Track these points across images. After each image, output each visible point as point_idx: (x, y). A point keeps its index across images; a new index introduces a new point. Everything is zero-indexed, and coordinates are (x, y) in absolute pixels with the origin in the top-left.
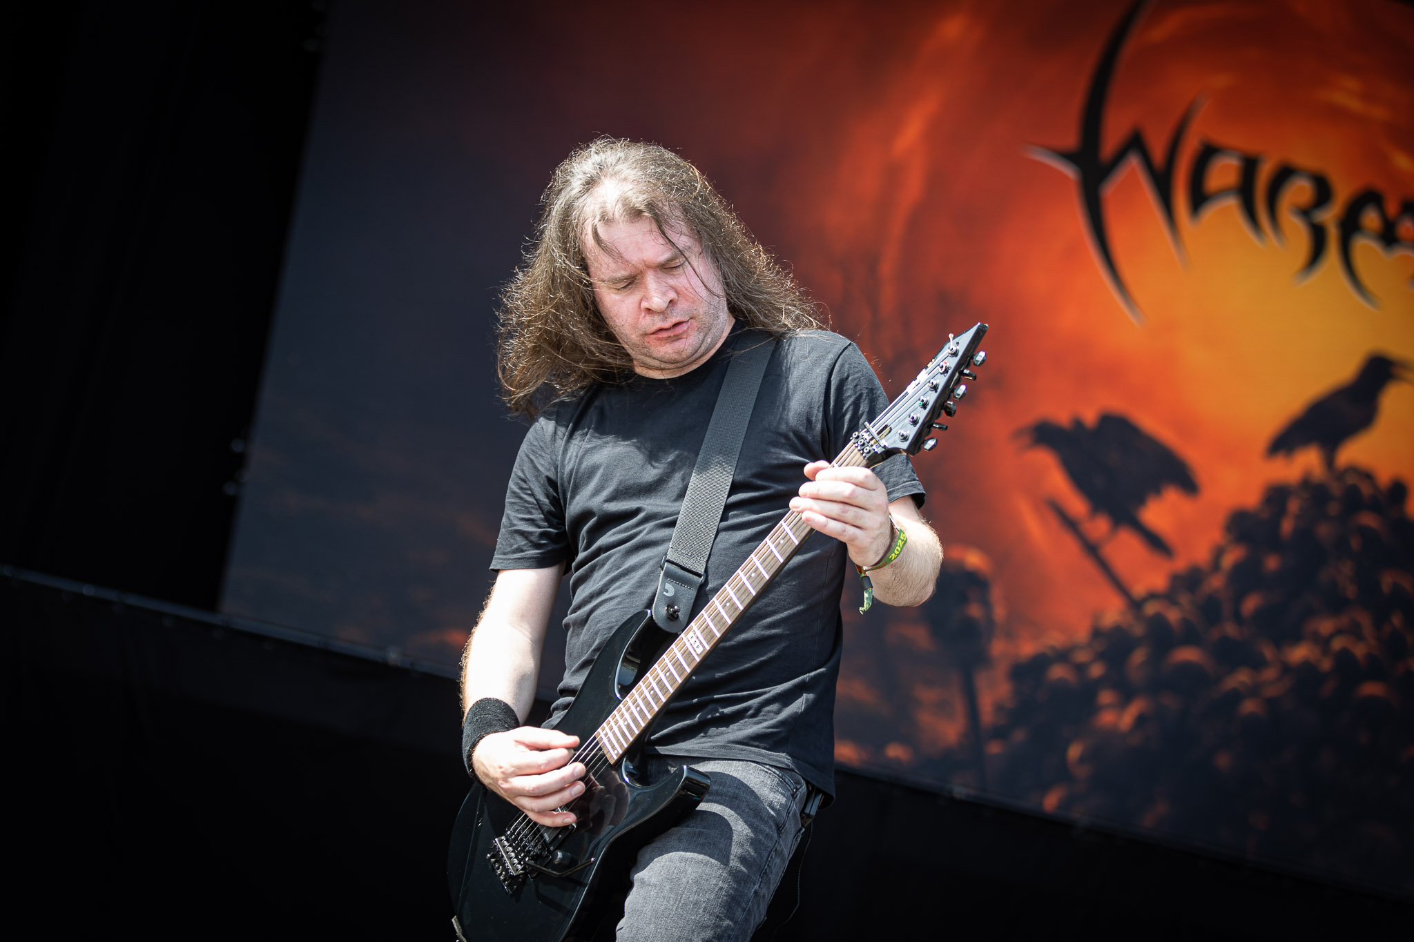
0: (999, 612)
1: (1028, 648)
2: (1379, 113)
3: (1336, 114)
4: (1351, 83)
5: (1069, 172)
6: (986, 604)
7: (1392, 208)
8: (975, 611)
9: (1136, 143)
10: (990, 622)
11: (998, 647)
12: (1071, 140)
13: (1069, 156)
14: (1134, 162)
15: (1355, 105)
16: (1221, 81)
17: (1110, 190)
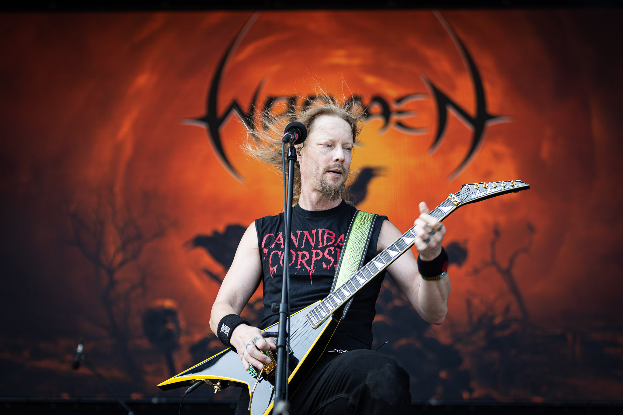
0: (183, 324)
1: (198, 337)
2: (356, 62)
3: (335, 68)
4: (341, 52)
5: (203, 126)
6: (176, 322)
7: (367, 101)
8: (171, 326)
9: (235, 105)
10: (178, 329)
11: (183, 340)
12: (203, 112)
13: (202, 119)
14: (235, 113)
15: (343, 61)
16: (275, 68)
17: (223, 129)
